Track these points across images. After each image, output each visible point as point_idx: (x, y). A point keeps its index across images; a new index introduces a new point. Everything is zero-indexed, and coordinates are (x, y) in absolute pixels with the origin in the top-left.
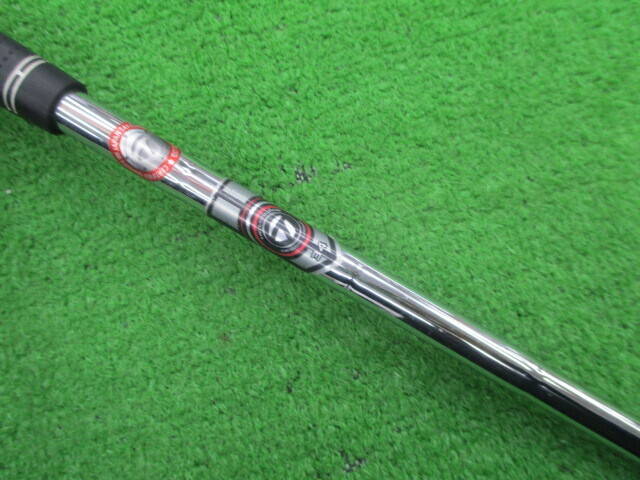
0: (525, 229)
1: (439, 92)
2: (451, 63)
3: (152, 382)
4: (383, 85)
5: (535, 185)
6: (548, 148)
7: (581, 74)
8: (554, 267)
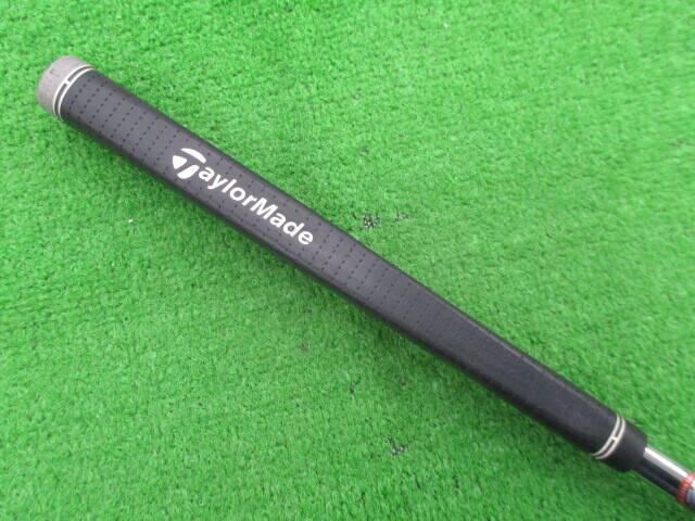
0: (542, 275)
1: (482, 161)
2: (493, 137)
3: (244, 380)
4: (438, 152)
5: (552, 241)
6: (565, 212)
7: (596, 153)
8: (562, 307)
